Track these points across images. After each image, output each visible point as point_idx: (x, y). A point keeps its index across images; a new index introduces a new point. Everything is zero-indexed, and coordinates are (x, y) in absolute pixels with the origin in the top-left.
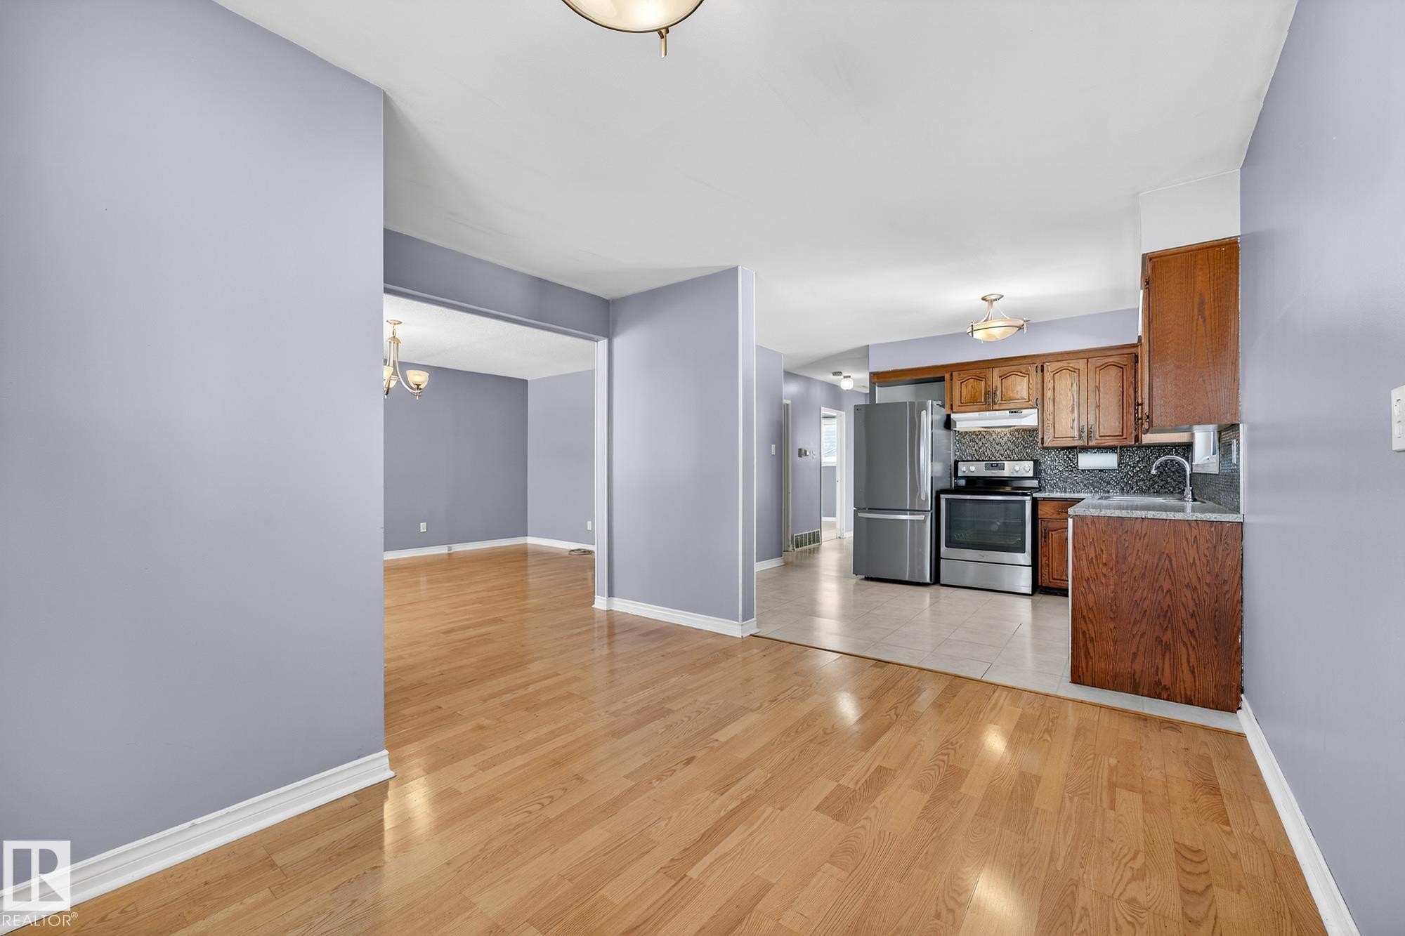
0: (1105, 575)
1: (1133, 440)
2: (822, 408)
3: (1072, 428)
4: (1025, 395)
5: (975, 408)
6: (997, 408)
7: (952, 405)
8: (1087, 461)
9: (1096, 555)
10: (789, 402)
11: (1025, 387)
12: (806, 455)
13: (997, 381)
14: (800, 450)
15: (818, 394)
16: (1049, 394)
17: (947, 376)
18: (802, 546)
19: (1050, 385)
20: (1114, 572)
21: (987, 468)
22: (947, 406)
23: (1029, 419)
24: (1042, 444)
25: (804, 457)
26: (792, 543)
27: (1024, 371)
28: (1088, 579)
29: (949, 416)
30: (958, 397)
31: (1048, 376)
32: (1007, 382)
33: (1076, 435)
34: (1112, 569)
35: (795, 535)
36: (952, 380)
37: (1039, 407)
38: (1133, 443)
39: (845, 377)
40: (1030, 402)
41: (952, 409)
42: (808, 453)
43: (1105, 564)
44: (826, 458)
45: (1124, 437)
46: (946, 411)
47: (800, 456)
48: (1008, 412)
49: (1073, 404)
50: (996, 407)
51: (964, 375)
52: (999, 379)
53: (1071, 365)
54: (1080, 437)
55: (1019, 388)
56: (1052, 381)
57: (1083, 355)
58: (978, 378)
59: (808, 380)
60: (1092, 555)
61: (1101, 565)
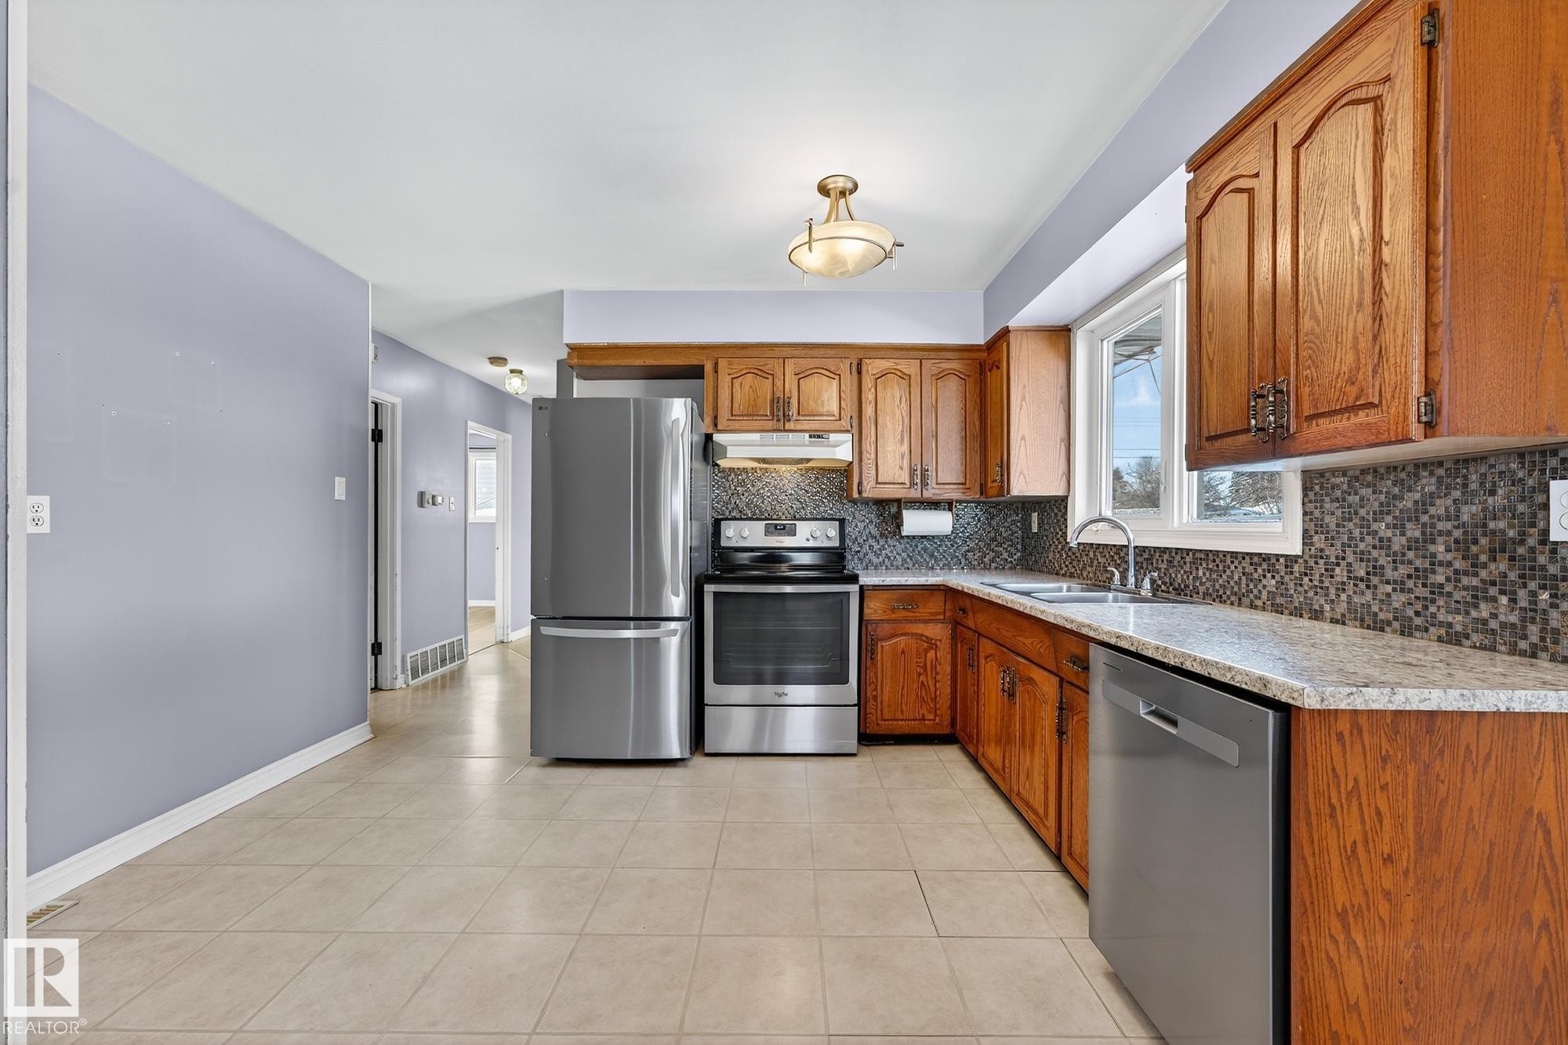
0: (1387, 894)
1: (979, 493)
2: (469, 422)
3: (901, 468)
4: (835, 410)
5: (757, 425)
6: (792, 428)
7: (716, 418)
8: (915, 522)
9: (1365, 833)
10: (397, 401)
11: (835, 395)
12: (434, 504)
13: (791, 382)
14: (422, 495)
15: (461, 398)
16: (868, 411)
17: (708, 368)
18: (425, 671)
19: (871, 397)
20: (1411, 882)
21: (767, 532)
22: (708, 420)
23: (841, 449)
24: (860, 492)
25: (429, 508)
26: (403, 672)
27: (832, 369)
28: (1344, 910)
29: (708, 438)
30: (727, 403)
31: (868, 382)
32: (808, 385)
33: (906, 479)
34: (1406, 873)
35: (409, 655)
36: (716, 372)
37: (855, 431)
38: (978, 496)
39: (512, 371)
40: (842, 422)
41: (716, 425)
42: (439, 499)
43: (1389, 859)
44: (480, 511)
45: (968, 486)
46: (706, 427)
47: (421, 505)
48: (807, 435)
49: (902, 431)
50: (790, 425)
51: (739, 365)
52: (795, 379)
53: (899, 367)
54: (913, 484)
55: (825, 397)
56: (873, 390)
57: (913, 354)
58: (761, 373)
59: (441, 368)
60: (1354, 832)
61: (1378, 863)
